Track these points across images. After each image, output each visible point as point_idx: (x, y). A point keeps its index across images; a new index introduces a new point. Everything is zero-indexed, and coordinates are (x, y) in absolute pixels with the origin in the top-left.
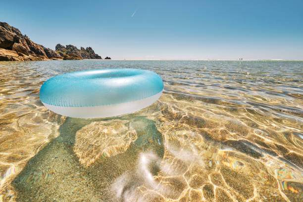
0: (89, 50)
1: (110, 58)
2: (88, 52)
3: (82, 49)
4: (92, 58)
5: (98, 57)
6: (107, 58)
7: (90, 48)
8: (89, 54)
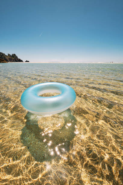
0: (14, 55)
1: (28, 61)
2: (13, 57)
3: (9, 55)
4: (16, 61)
5: (20, 61)
6: (27, 61)
7: (15, 55)
8: (14, 58)
